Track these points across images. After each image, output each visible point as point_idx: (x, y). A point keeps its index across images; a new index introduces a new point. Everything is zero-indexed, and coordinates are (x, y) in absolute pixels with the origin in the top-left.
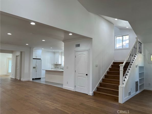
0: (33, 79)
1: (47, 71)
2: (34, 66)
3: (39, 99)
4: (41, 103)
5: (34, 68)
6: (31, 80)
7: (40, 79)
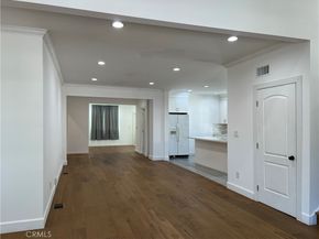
0: (171, 157)
1: (197, 141)
2: (173, 128)
3: (153, 212)
4: (151, 225)
5: (172, 133)
6: (167, 158)
7: (186, 157)
